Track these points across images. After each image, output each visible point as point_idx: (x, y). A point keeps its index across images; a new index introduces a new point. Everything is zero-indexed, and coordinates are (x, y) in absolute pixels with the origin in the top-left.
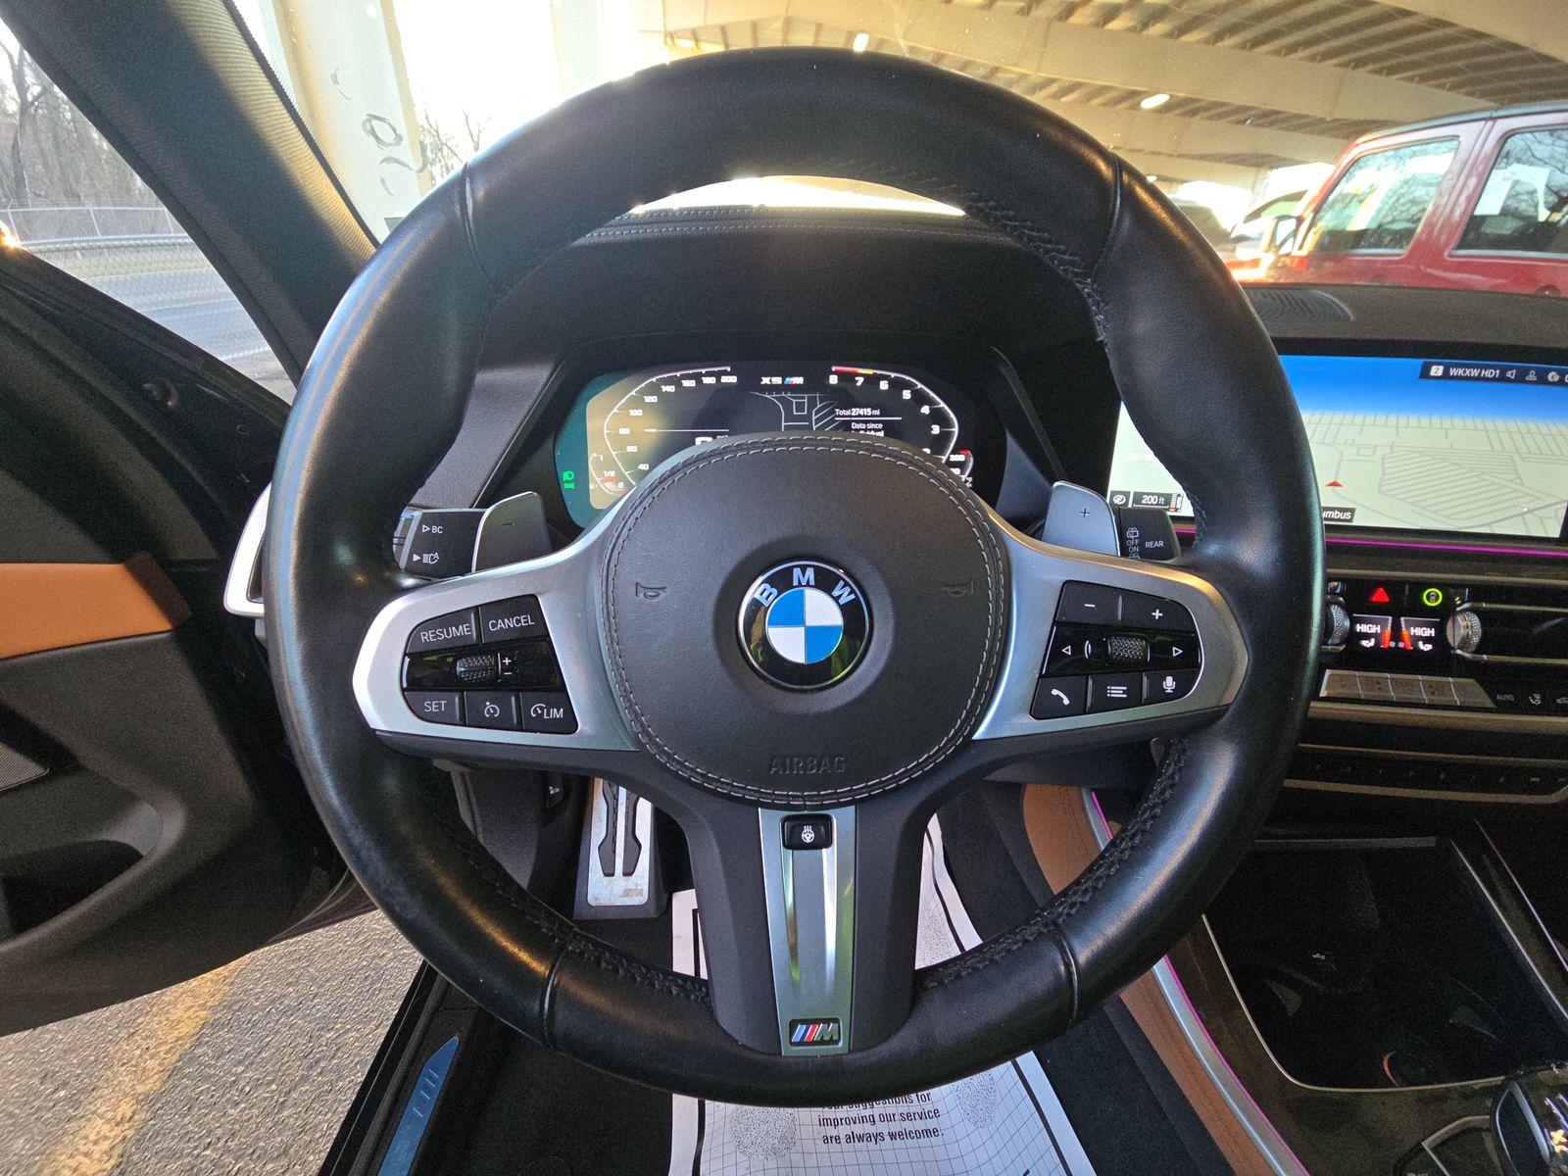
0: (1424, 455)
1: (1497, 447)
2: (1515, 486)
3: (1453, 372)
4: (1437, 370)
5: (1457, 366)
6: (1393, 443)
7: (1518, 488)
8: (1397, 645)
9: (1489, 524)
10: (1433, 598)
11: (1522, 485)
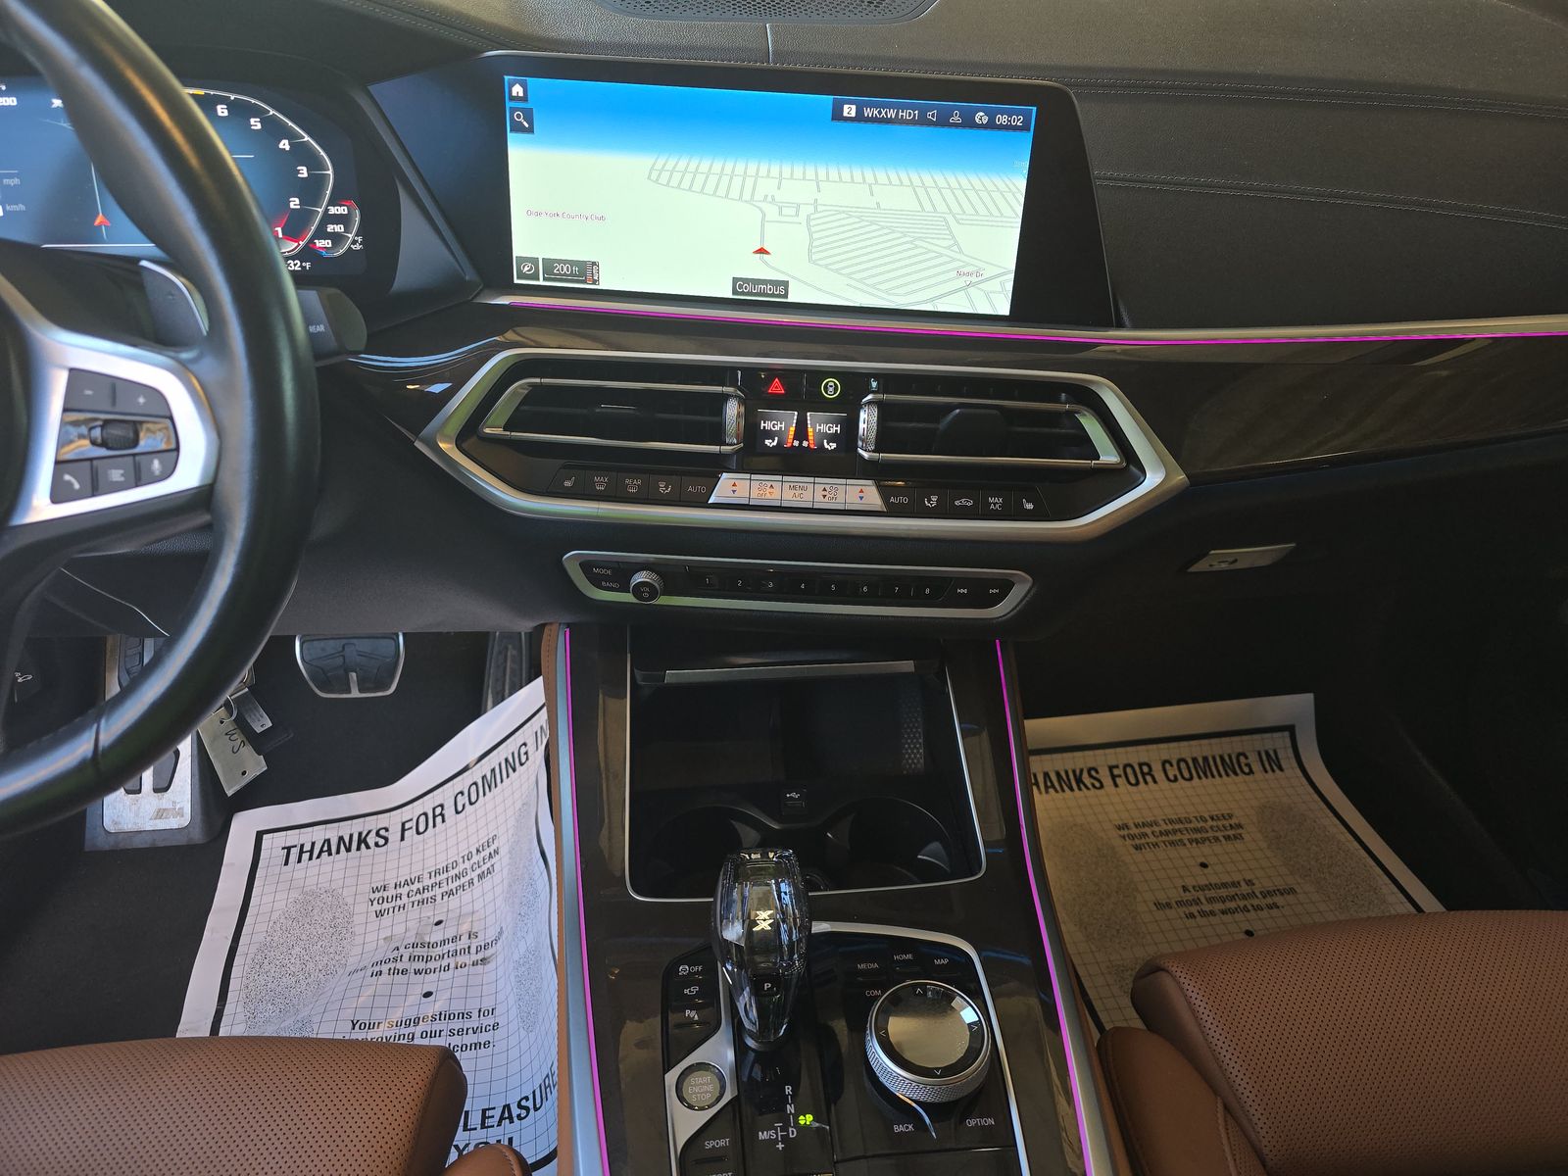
0: (851, 217)
1: (928, 206)
2: (952, 254)
3: (868, 112)
4: (850, 110)
5: (871, 105)
6: (816, 200)
7: (958, 256)
8: (801, 443)
9: (931, 300)
10: (831, 389)
11: (961, 251)
